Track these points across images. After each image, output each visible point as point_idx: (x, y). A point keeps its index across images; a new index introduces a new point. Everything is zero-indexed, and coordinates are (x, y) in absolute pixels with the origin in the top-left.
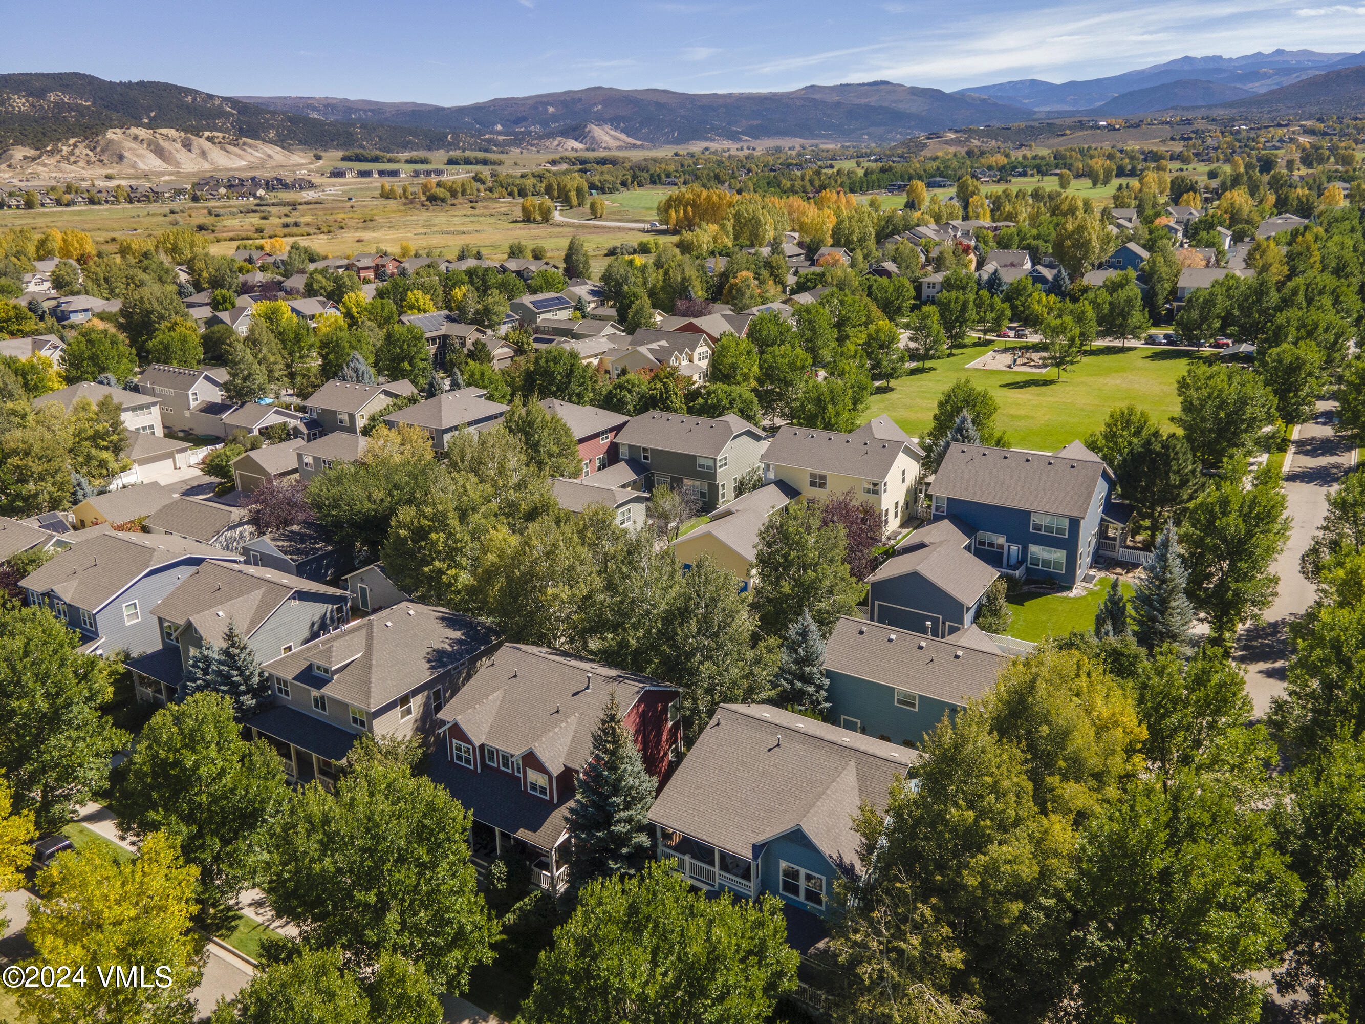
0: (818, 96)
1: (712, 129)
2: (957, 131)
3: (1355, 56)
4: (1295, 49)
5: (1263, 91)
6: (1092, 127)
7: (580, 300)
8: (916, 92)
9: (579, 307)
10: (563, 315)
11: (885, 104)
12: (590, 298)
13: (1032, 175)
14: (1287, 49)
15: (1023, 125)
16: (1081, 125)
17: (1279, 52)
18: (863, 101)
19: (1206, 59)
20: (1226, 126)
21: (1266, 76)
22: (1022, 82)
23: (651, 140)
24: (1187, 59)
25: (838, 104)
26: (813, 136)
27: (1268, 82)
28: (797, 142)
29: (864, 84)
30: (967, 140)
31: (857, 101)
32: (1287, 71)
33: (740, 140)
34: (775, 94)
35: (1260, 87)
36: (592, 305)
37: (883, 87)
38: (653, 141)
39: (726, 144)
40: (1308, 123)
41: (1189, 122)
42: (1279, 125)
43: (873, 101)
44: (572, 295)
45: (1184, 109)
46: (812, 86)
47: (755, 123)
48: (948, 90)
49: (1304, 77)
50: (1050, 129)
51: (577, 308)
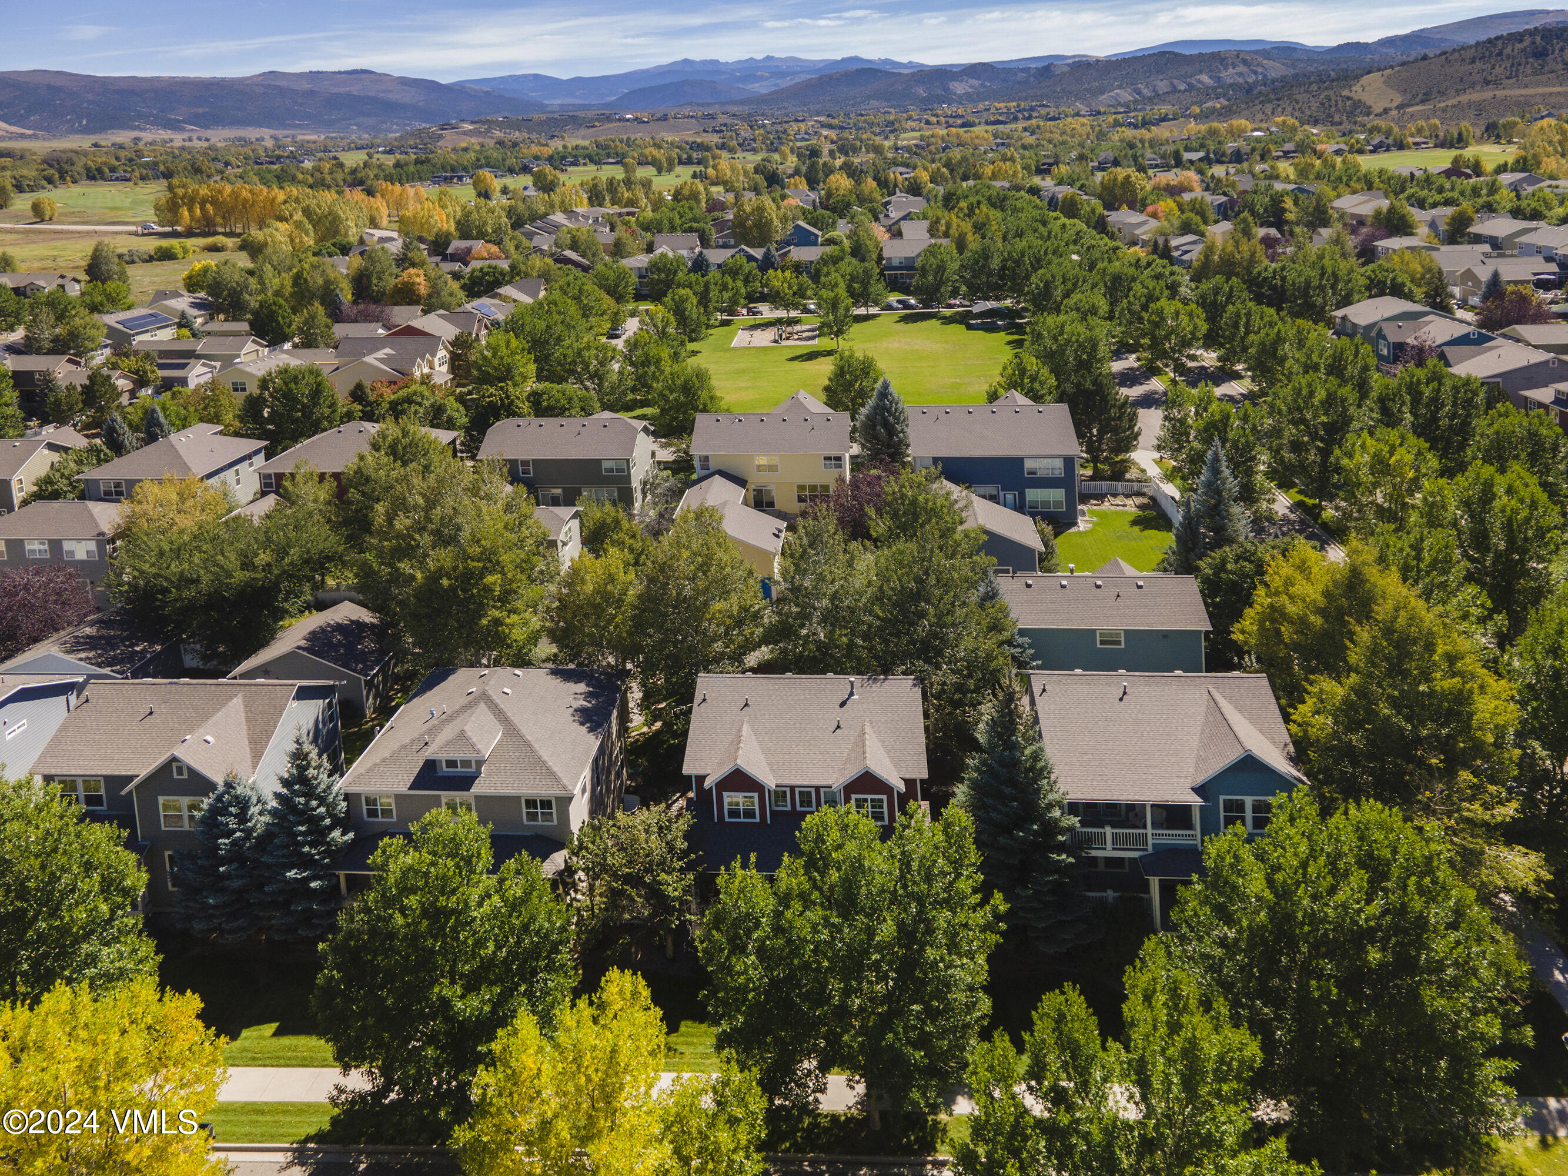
0: (282, 83)
1: (140, 116)
2: (472, 122)
3: (836, 62)
4: (783, 55)
5: (764, 91)
6: (619, 120)
7: (183, 315)
8: (406, 82)
9: (184, 322)
10: (166, 335)
11: (372, 94)
12: (195, 312)
13: (585, 164)
14: (776, 55)
15: (543, 117)
16: (609, 119)
17: (769, 58)
18: (342, 90)
19: (704, 62)
20: (751, 121)
21: (761, 78)
22: (525, 76)
23: (47, 129)
24: (686, 61)
25: (311, 93)
26: (284, 126)
27: (765, 83)
28: (266, 133)
29: (340, 73)
30: (488, 131)
31: (335, 90)
32: (781, 74)
33: (183, 129)
34: (223, 80)
35: (761, 88)
36: (199, 320)
37: (364, 76)
38: (51, 130)
39: (164, 134)
40: (821, 119)
41: (712, 117)
42: (797, 120)
43: (355, 90)
44: (171, 311)
45: (703, 105)
46: (271, 72)
47: (201, 110)
48: (444, 80)
49: (797, 80)
50: (571, 120)
51: (180, 326)
